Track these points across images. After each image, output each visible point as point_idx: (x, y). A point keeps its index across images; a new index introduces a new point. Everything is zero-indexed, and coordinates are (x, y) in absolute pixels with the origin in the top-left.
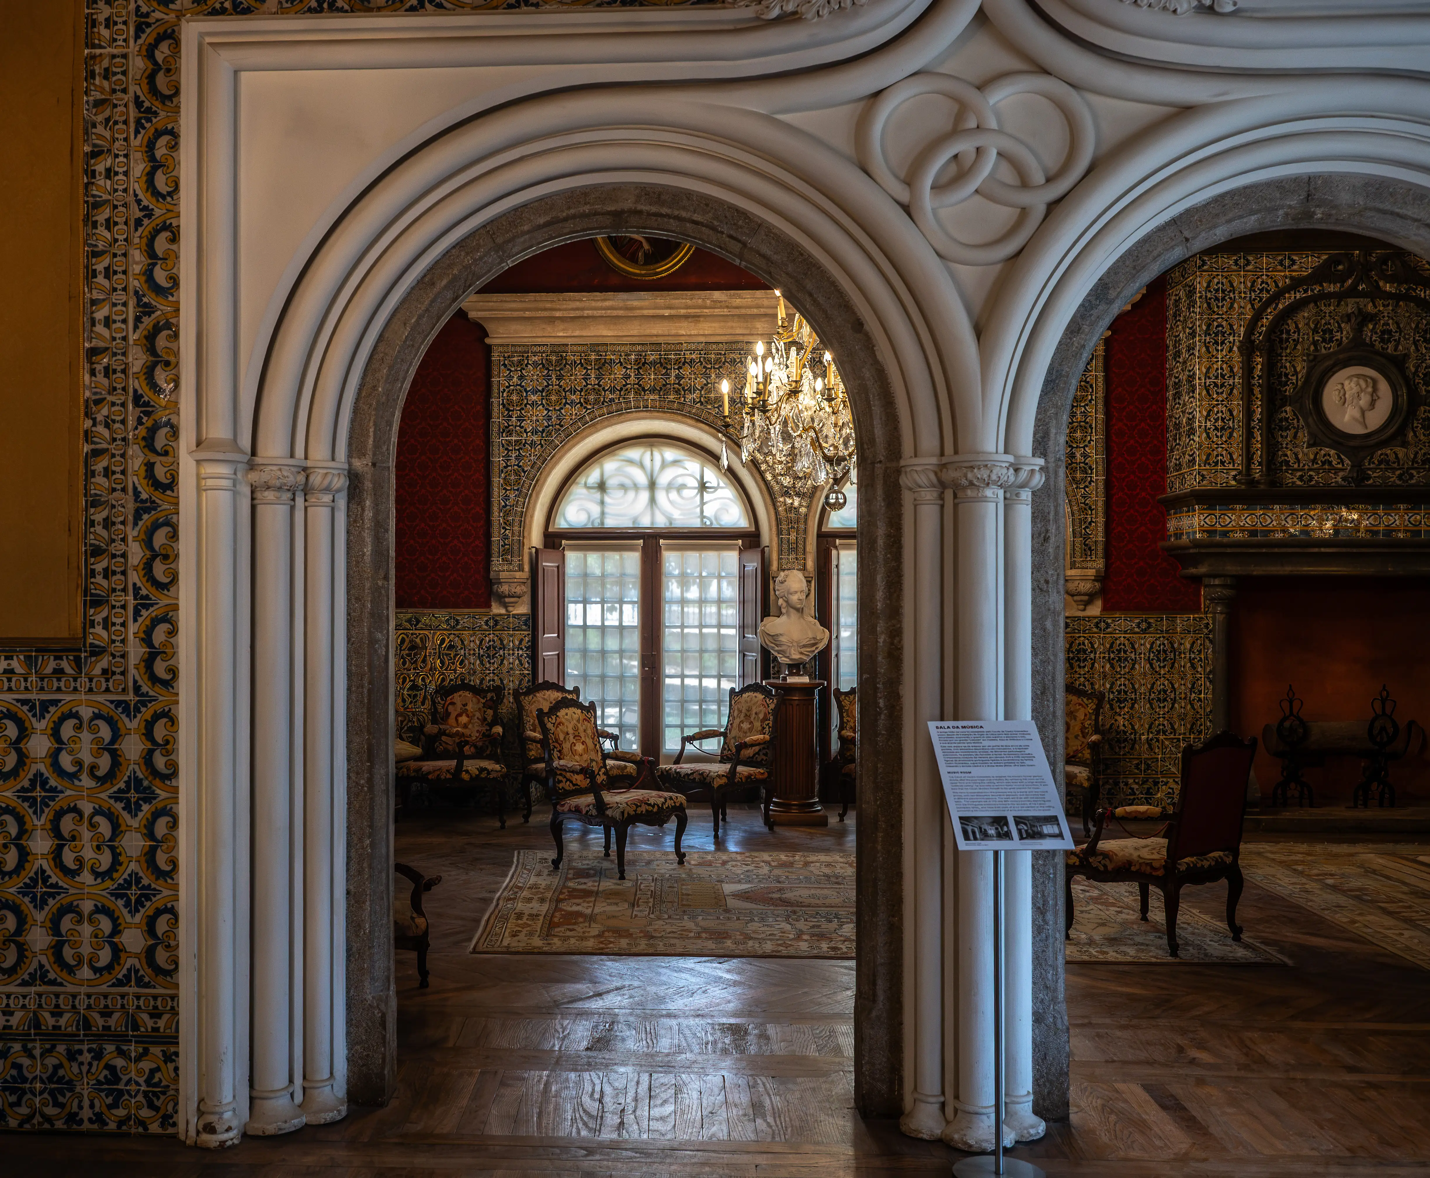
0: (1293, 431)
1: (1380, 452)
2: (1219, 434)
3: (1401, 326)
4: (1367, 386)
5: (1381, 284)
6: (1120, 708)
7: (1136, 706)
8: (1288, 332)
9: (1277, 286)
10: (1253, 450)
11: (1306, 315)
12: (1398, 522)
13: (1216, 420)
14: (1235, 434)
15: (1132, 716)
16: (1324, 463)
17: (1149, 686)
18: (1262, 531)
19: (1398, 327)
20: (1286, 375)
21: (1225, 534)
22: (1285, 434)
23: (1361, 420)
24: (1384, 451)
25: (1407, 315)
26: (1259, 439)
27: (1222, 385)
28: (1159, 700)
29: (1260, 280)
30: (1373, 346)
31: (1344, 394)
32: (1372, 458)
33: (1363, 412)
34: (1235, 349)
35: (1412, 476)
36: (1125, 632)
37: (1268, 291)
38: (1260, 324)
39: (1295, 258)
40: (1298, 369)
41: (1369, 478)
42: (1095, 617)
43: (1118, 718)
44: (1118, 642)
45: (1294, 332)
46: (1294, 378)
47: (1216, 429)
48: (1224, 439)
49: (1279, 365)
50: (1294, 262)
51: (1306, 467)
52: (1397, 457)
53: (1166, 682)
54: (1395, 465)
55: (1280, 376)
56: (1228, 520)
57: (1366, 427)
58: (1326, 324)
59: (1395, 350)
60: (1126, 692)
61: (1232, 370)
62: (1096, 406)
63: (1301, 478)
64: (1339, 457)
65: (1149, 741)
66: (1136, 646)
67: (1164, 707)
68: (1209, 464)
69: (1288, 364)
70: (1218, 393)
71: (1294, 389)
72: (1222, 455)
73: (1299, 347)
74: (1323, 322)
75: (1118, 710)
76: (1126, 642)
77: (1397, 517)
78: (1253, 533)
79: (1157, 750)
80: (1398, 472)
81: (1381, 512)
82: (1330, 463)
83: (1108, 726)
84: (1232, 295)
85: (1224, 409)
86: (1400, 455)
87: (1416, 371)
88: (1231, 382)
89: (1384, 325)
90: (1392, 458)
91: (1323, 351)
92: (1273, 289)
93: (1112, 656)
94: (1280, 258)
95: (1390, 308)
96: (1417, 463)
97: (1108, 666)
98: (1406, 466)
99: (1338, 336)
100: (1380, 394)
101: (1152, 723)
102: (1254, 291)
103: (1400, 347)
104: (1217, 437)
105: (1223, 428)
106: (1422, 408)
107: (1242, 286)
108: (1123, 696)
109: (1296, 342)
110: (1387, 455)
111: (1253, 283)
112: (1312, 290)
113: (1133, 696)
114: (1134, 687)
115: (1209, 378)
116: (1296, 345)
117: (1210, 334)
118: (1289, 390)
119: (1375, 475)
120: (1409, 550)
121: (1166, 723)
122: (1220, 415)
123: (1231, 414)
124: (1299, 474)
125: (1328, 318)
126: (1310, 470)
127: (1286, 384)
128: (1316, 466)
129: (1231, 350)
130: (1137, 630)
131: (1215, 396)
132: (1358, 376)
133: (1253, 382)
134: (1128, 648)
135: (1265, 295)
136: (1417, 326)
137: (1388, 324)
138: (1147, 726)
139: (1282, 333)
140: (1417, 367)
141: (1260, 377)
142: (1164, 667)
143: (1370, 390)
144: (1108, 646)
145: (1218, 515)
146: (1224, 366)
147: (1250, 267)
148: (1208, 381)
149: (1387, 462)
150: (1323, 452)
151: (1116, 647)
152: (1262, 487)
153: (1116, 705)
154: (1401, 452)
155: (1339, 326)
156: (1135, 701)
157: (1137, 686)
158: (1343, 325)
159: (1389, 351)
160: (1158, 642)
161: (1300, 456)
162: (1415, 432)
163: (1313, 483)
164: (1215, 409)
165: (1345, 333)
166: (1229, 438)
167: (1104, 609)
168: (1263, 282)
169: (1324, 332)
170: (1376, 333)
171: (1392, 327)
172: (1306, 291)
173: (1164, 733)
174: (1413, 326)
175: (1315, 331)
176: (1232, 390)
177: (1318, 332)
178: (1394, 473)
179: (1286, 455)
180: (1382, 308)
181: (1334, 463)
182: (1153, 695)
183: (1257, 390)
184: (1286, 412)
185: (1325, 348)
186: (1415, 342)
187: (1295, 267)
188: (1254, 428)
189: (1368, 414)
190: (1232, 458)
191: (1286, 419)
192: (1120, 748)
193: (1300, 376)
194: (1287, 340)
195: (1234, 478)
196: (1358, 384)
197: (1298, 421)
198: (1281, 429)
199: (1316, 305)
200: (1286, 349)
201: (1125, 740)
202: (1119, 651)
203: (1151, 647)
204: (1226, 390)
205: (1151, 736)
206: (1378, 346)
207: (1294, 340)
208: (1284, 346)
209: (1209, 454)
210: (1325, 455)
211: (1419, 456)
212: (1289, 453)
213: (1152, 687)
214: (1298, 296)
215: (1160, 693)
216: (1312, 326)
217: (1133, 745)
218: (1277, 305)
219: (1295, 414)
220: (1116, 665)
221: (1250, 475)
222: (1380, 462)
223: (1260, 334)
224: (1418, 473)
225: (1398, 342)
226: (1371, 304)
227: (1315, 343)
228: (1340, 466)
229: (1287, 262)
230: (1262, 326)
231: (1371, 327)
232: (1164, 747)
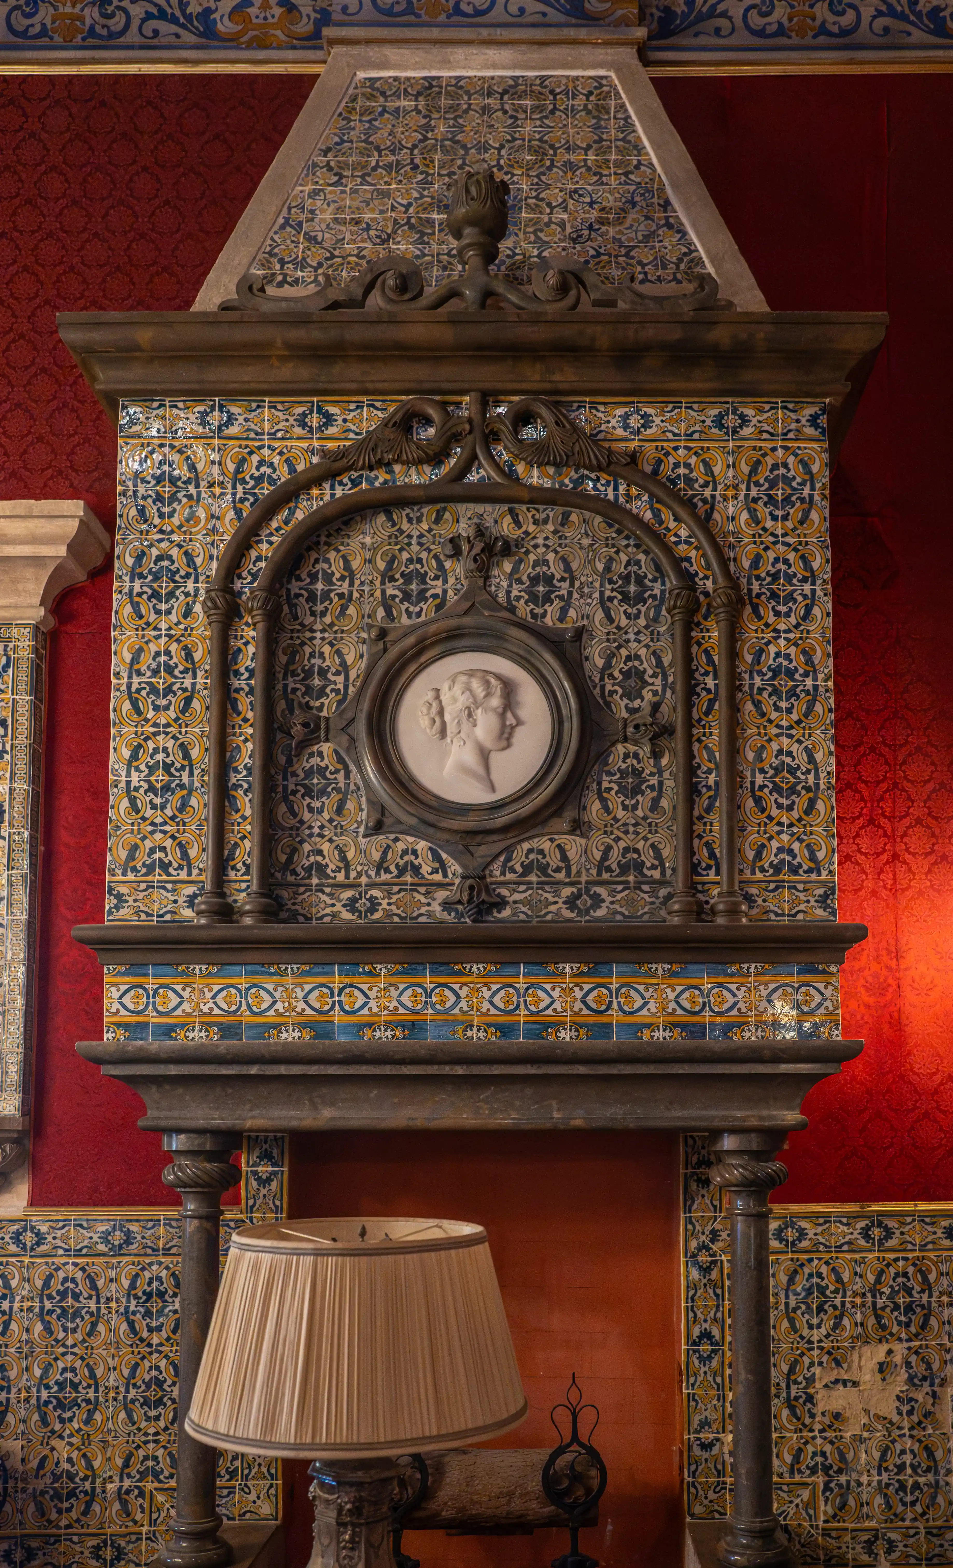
0: (335, 797)
1: (526, 846)
2: (158, 801)
3: (574, 566)
4: (488, 695)
5: (520, 468)
6: (62, 1421)
7: (98, 1416)
8: (328, 578)
9: (292, 470)
10: (233, 839)
11: (368, 540)
12: (557, 1006)
13: (152, 769)
14: (193, 802)
15: (87, 1439)
16: (402, 871)
17: (126, 1372)
18: (252, 1026)
19: (568, 568)
20: (323, 672)
21: (168, 1031)
22: (316, 804)
23: (481, 771)
24: (535, 843)
25: (586, 542)
26: (248, 812)
27: (168, 690)
28: (146, 1403)
29: (255, 458)
30: (512, 610)
31: (441, 712)
32: (509, 859)
33: (484, 755)
34: (198, 608)
35: (597, 901)
36: (78, 1253)
37: (272, 482)
38: (254, 554)
39: (332, 410)
40: (349, 659)
41: (501, 904)
42: (13, 1221)
43: (56, 1443)
44: (61, 1274)
45: (342, 578)
46: (340, 679)
47: (152, 789)
48: (169, 812)
49: (308, 650)
50: (329, 419)
51: (364, 880)
52: (564, 858)
53: (163, 1363)
54: (561, 876)
55: (308, 674)
56: (175, 1000)
57: (493, 789)
58: (410, 561)
59: (561, 620)
60: (75, 1386)
61: (189, 656)
62: (13, 764)
63: (351, 905)
64: (437, 857)
65: (122, 1496)
66: (100, 1283)
67: (157, 1418)
68: (134, 869)
69: (327, 649)
70: (156, 708)
71: (340, 703)
72: (163, 849)
73: (351, 610)
74: (405, 555)
75: (57, 1427)
76: (79, 1275)
77: (556, 994)
78: (229, 1030)
79: (139, 1516)
80: (567, 891)
81: (521, 983)
82: (416, 870)
83: (34, 1464)
84: (192, 490)
85: (170, 744)
86: (571, 854)
87: (608, 665)
88: (188, 683)
89: (536, 564)
90: (554, 860)
91: (405, 620)
92: (283, 474)
93: (48, 1305)
94: (299, 410)
95: (550, 527)
96: (609, 869)
97: (39, 1327)
98: (584, 878)
99: (437, 588)
100: (523, 713)
101: (130, 1456)
102: (243, 481)
103: (572, 613)
104: (154, 807)
105: (166, 788)
106: (620, 748)
107: (216, 470)
108: (69, 1394)
109: (347, 599)
110: (541, 852)
111: (241, 463)
112: (370, 482)
113: (91, 1395)
114: (93, 1375)
115: (139, 673)
116: (344, 608)
117: (141, 576)
118: (328, 706)
119: (517, 896)
120: (582, 1070)
121: (160, 1453)
122: (160, 757)
123: (186, 756)
124: (348, 894)
125: (415, 548)
126: (372, 885)
127: (322, 693)
128: (384, 877)
129: (187, 613)
130: (102, 1247)
131: (150, 715)
132: (471, 673)
133: (236, 684)
134: (83, 1288)
135: (266, 490)
136: (608, 569)
137: (546, 562)
138: (119, 1462)
139: (314, 577)
140: (610, 657)
141: (251, 672)
142: (159, 1329)
143: (496, 702)
144: (39, 1283)
145: (151, 988)
146: (174, 647)
147: (233, 430)
148: (136, 680)
149: (543, 869)
150: (400, 846)
151: (56, 1285)
152: (248, 921)
153: (53, 1415)
154: (574, 845)
155: (441, 566)
156: (94, 1405)
157: (99, 1372)
158: (448, 564)
159: (548, 621)
160: (147, 1274)
161: (350, 855)
162: (603, 800)
163: (377, 915)
164: (151, 745)
165: (451, 580)
166: (181, 810)
167: (34, 1201)
168: (261, 463)
169: (408, 578)
170: (520, 581)
171: (556, 569)
172: (355, 483)
173: (156, 1475)
174: (600, 567)
175: (388, 576)
176: (188, 701)
177: (392, 579)
178: (557, 893)
179: (320, 852)
180: (532, 528)
181: (425, 869)
182: (133, 1392)
183: (244, 703)
184: (320, 754)
185: (409, 614)
186: (604, 602)
187: (332, 431)
188: (236, 787)
189: (496, 759)
190: (185, 855)
191: (322, 771)
192: (60, 1512)
193: (353, 674)
194: (326, 596)
195: (191, 901)
196: (468, 688)
197: (347, 776)
198: (309, 792)
199: (390, 518)
200: (323, 614)
201: (72, 1494)
202: (63, 1295)
203: (133, 1286)
204: (176, 701)
205: (127, 1483)
206: (524, 609)
207: (341, 596)
208: (320, 608)
209: (135, 847)
210: (405, 852)
211: (615, 854)
212: (326, 847)
213: (133, 1375)
214: (339, 492)
215: (148, 1385)
216: (381, 565)
217: (88, 1504)
218: (292, 512)
219: (341, 760)
220: (57, 1326)
221: (223, 895)
222: (527, 869)
223: (254, 576)
224: (613, 892)
225: (567, 601)
226: (508, 519)
227: (387, 604)
228: (438, 877)
229: (315, 420)
230: (259, 559)
231: (508, 567)
232: (154, 1508)
